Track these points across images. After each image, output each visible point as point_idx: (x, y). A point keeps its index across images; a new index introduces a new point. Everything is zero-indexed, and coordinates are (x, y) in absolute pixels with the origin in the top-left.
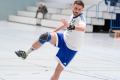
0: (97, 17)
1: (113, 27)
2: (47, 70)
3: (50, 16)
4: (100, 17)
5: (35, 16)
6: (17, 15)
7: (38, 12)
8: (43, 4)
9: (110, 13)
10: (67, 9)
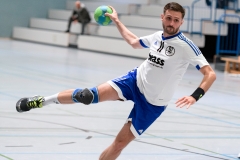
0: (190, 31)
1: (222, 51)
2: (89, 138)
3: (97, 30)
4: (195, 30)
5: (66, 28)
6: (29, 26)
7: (71, 20)
8: (83, 5)
9: (216, 22)
10: (129, 14)
